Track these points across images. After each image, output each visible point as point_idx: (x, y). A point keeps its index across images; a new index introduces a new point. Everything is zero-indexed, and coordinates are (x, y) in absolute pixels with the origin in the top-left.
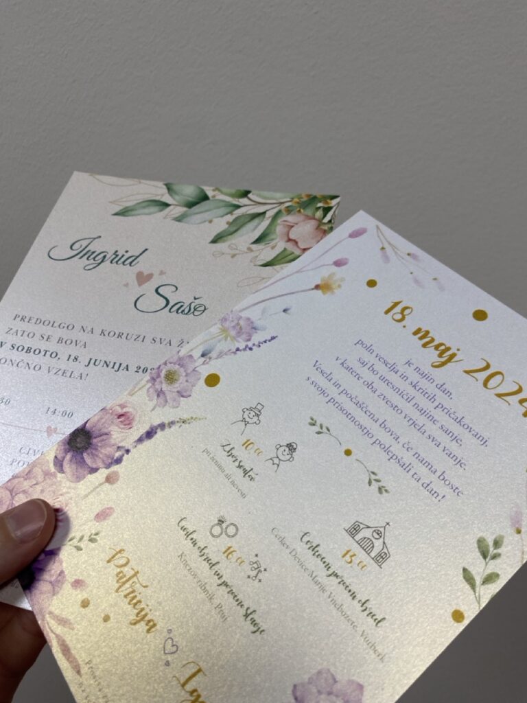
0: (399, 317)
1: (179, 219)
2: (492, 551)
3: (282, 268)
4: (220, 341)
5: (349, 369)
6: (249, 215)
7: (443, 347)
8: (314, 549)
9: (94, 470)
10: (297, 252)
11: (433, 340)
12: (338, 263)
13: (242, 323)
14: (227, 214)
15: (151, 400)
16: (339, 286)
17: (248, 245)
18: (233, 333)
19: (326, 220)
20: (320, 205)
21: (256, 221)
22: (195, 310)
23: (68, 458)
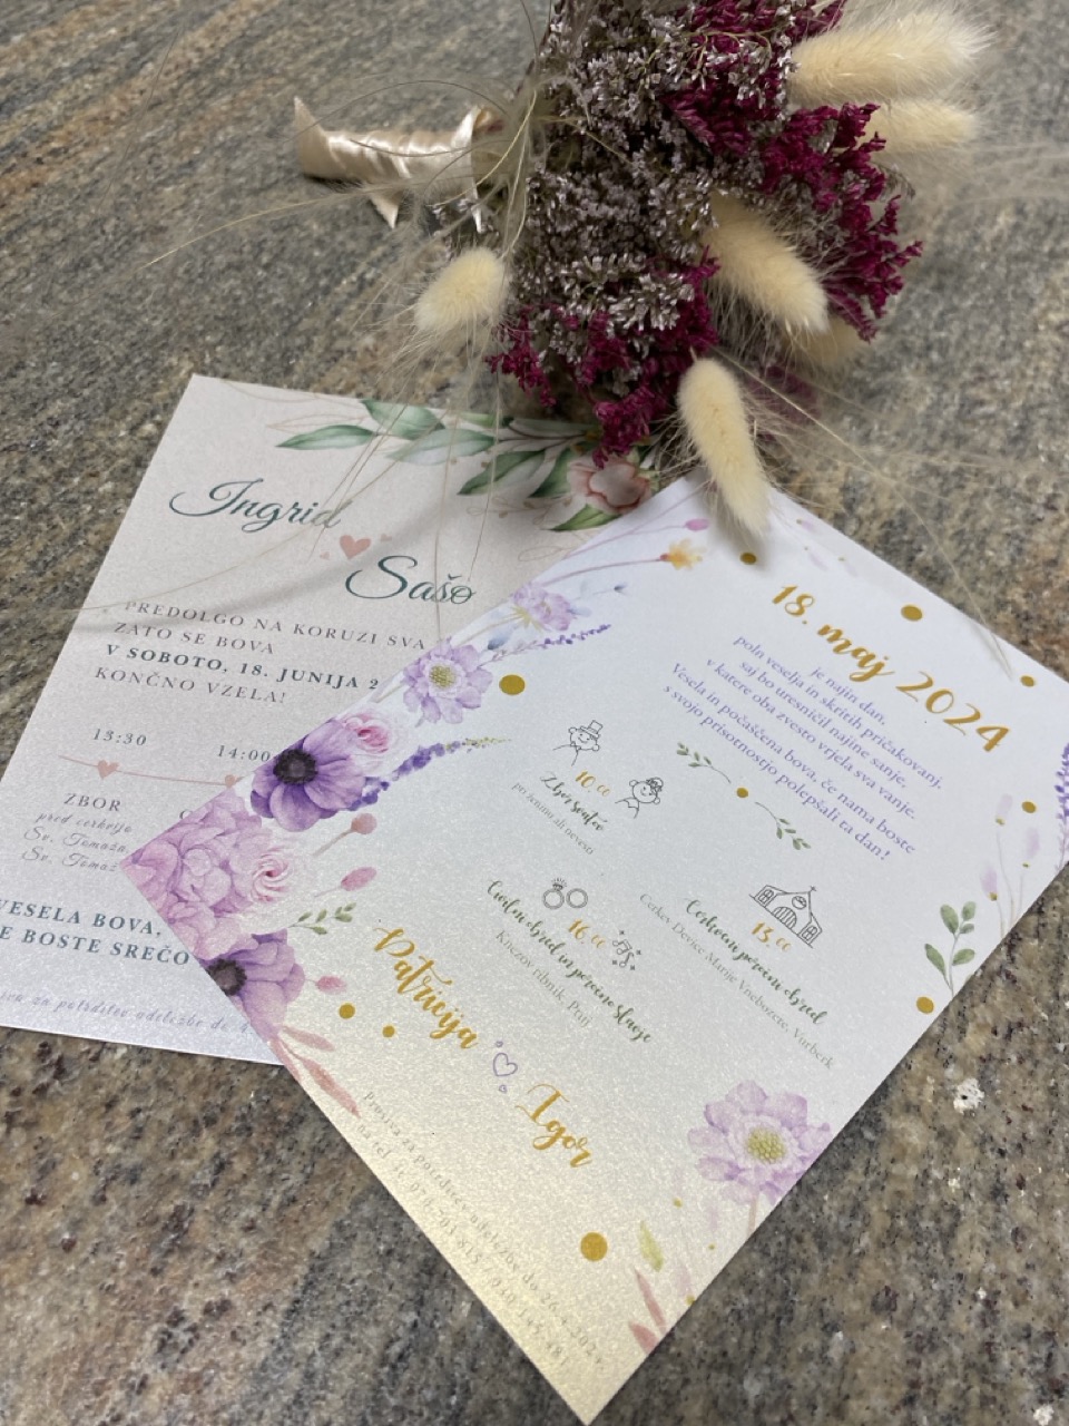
0: (796, 608)
1: (399, 456)
2: (961, 922)
3: (587, 534)
4: (516, 627)
5: (729, 678)
7: (863, 654)
8: (709, 923)
9: (328, 813)
11: (848, 644)
12: (694, 524)
13: (548, 601)
15: (413, 710)
17: (524, 498)
18: (536, 617)
22: (454, 594)
23: (278, 793)
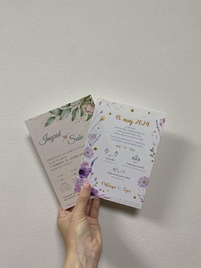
0: (119, 118)
1: (60, 119)
2: (153, 150)
3: (91, 119)
4: (91, 141)
5: (117, 133)
6: (75, 110)
7: (129, 121)
8: (129, 164)
9: (88, 175)
10: (91, 114)
11: (127, 120)
12: (101, 112)
13: (92, 135)
14: (70, 112)
15: (88, 158)
16: (105, 118)
17: (80, 117)
18: (92, 138)
19: (92, 103)
20: (88, 99)
21: (77, 111)
22: (81, 137)
23: (82, 176)
